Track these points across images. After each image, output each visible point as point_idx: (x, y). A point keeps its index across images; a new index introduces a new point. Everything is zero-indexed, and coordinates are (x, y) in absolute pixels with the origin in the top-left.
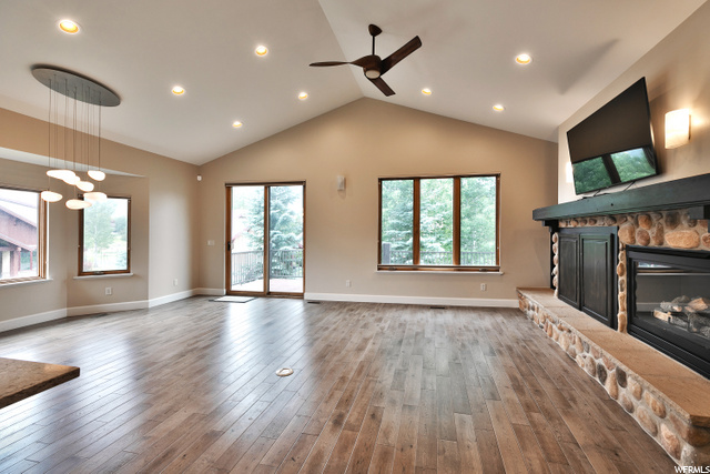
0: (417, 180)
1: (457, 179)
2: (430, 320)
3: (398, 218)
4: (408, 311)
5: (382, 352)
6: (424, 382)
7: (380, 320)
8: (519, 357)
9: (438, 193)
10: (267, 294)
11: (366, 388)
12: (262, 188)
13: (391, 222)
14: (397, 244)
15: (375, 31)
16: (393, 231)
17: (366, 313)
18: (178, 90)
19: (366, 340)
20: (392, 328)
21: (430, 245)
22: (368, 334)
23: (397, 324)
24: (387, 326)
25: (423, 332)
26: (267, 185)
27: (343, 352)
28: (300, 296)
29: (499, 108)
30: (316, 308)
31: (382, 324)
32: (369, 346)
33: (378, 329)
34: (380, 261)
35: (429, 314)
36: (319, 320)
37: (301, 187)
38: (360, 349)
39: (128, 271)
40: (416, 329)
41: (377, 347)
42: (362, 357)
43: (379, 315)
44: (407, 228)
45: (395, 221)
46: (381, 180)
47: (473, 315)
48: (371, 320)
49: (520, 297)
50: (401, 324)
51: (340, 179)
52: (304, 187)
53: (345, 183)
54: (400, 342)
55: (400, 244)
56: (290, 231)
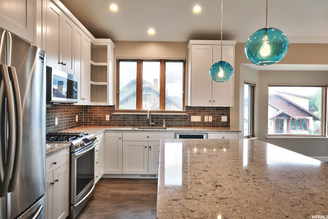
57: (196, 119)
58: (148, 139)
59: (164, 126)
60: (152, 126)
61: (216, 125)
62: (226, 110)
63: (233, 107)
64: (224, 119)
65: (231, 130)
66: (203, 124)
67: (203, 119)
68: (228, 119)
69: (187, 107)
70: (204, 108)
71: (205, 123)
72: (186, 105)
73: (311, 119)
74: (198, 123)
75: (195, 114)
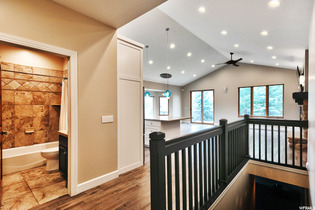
0: (252, 88)
1: (267, 87)
9: (259, 92)
10: (202, 123)
15: (232, 54)
26: (202, 91)
28: (213, 124)
34: (239, 114)
37: (213, 91)
39: (168, 115)
46: (239, 88)
51: (225, 88)
53: (227, 89)
56: (208, 105)
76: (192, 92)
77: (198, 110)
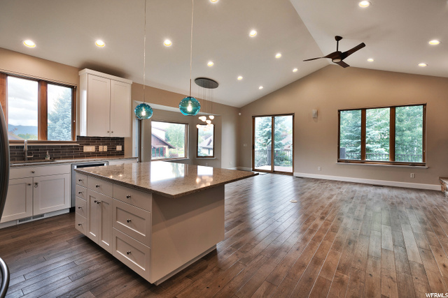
0: (364, 110)
1: (393, 109)
2: (372, 191)
3: (351, 131)
4: (358, 186)
5: (342, 200)
6: (366, 213)
7: (340, 188)
8: (430, 212)
9: (378, 118)
10: (273, 172)
11: (334, 211)
12: (270, 118)
13: (346, 134)
14: (350, 149)
15: (338, 38)
16: (347, 140)
17: (331, 185)
18: (240, 78)
19: (333, 195)
20: (348, 192)
21: (376, 150)
22: (333, 193)
23: (350, 191)
24: (344, 191)
25: (367, 196)
26: (273, 116)
27: (320, 198)
28: (291, 174)
29: (423, 65)
30: (302, 181)
31: (341, 190)
32: (334, 198)
33: (339, 192)
34: (339, 157)
35: (372, 189)
36: (305, 185)
37: (291, 117)
38: (329, 198)
39: (213, 157)
40: (362, 194)
41: (339, 198)
42: (331, 201)
43: (340, 186)
44: (357, 138)
45: (349, 134)
46: (339, 111)
47: (403, 191)
48: (334, 187)
49: (442, 183)
50: (352, 191)
51: (314, 111)
52: (293, 117)
53: (317, 113)
54: (352, 198)
55: (353, 149)
57: (89, 149)
58: (33, 175)
59: (49, 158)
60: (29, 159)
61: (112, 153)
62: (120, 141)
63: (127, 138)
64: (119, 148)
65: (125, 157)
66: (97, 154)
67: (97, 148)
68: (123, 148)
69: (79, 137)
70: (99, 138)
71: (100, 153)
72: (77, 135)
73: (166, 147)
74: (93, 153)
75: (88, 145)
76: (256, 119)
77: (265, 148)
